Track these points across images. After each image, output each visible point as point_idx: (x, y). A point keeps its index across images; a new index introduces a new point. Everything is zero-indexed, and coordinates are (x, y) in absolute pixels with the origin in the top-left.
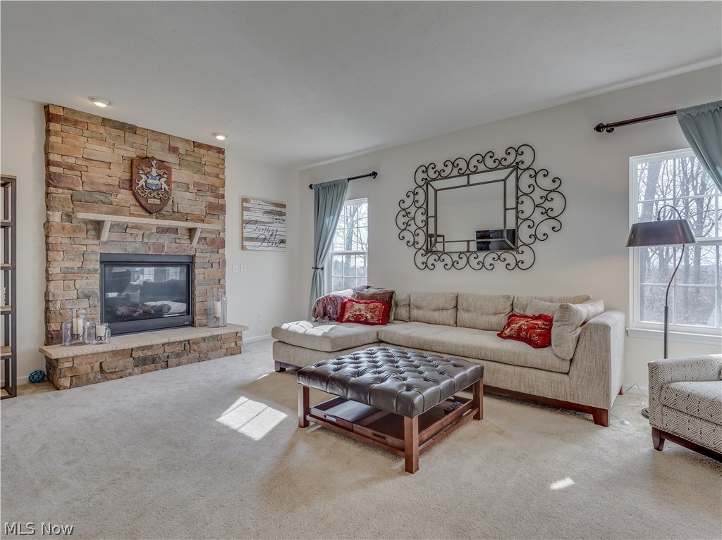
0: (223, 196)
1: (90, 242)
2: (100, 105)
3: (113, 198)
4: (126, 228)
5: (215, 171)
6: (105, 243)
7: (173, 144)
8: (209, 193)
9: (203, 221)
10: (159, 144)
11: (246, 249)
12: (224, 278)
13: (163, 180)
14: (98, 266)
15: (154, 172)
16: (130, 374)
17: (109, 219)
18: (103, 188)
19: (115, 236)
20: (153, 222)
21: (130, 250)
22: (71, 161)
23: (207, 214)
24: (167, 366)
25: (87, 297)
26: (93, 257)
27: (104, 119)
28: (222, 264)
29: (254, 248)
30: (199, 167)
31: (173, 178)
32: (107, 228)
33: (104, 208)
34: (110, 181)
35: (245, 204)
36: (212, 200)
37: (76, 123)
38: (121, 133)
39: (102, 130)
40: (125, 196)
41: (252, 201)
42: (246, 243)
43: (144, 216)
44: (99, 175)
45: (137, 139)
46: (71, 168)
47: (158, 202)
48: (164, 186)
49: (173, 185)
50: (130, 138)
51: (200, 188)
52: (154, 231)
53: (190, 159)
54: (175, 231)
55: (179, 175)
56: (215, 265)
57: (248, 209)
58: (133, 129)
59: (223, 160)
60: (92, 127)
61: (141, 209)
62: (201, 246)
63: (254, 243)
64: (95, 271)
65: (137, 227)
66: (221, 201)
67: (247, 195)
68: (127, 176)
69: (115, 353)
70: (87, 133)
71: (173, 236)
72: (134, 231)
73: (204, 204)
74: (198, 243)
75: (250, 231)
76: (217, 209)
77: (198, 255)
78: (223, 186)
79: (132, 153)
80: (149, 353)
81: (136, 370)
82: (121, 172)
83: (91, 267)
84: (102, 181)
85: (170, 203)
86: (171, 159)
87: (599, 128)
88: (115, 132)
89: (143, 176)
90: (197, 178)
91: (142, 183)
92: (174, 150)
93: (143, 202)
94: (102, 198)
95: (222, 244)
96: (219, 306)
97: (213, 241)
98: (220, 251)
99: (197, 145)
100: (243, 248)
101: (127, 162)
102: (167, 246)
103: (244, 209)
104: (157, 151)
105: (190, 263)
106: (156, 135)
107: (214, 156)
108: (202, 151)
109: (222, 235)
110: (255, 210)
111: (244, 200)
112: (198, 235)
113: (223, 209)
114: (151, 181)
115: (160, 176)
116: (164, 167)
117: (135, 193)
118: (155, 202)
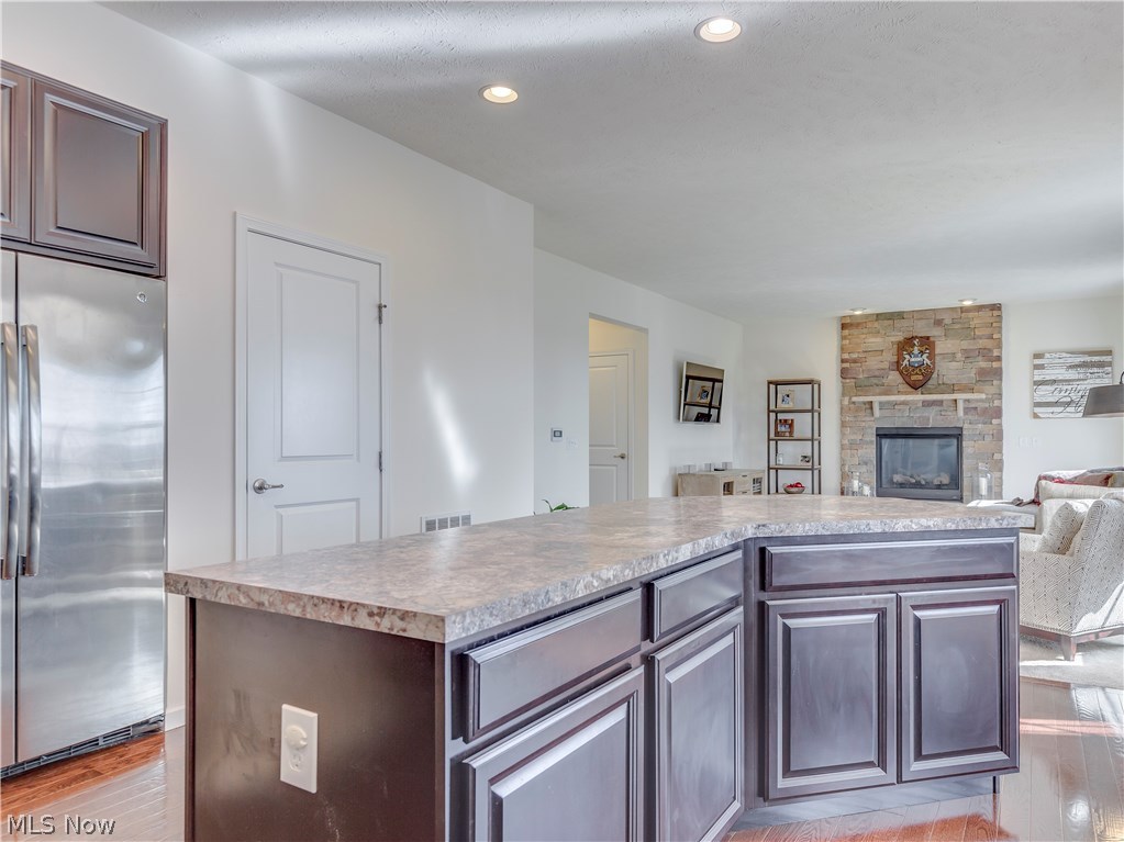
0: (999, 359)
1: (868, 419)
2: (858, 313)
3: (884, 381)
4: (894, 405)
5: (987, 331)
6: (879, 419)
7: (938, 317)
8: (980, 358)
9: (972, 390)
10: (924, 322)
11: (1039, 417)
12: (1001, 452)
13: (925, 356)
14: (874, 439)
15: (916, 351)
17: (876, 399)
18: (877, 373)
19: (887, 413)
20: (918, 397)
21: (898, 424)
22: (855, 356)
23: (977, 381)
25: (866, 464)
26: (869, 430)
27: (878, 315)
28: (998, 436)
29: (1051, 415)
30: (968, 332)
31: (937, 351)
32: (876, 407)
33: (878, 390)
34: (882, 366)
35: (1037, 362)
36: (983, 364)
37: (858, 325)
38: (891, 322)
39: (876, 325)
40: (894, 377)
41: (1047, 355)
42: (1037, 410)
43: (906, 393)
44: (873, 363)
45: (905, 323)
46: (855, 361)
47: (921, 377)
48: (927, 361)
49: (937, 358)
50: (898, 323)
51: (967, 354)
52: (920, 405)
53: (957, 326)
54: (941, 403)
55: (942, 347)
56: (988, 438)
57: (1042, 367)
58: (900, 315)
59: (1000, 316)
60: (869, 325)
61: (906, 386)
62: (970, 417)
63: (1051, 409)
64: (872, 442)
65: (904, 403)
66: (995, 365)
67: (1039, 348)
68: (895, 359)
70: (865, 331)
71: (938, 408)
72: (901, 407)
73: (974, 371)
74: (965, 413)
75: (1045, 393)
76: (993, 374)
77: (966, 426)
78: (999, 346)
79: (900, 337)
82: (890, 357)
83: (867, 439)
84: (876, 367)
85: (935, 375)
86: (935, 332)
88: (887, 322)
89: (907, 356)
90: (965, 344)
91: (906, 362)
92: (938, 323)
93: (907, 379)
94: (876, 381)
95: (998, 413)
96: (983, 483)
97: (985, 410)
98: (995, 421)
99: (963, 310)
100: (1036, 416)
101: (895, 346)
102: (933, 419)
103: (1037, 367)
104: (922, 329)
105: (957, 435)
106: (921, 314)
107: (986, 315)
108: (971, 315)
109: (996, 403)
110: (1053, 366)
111: (1037, 356)
112: (961, 405)
113: (998, 373)
114: (913, 360)
115: (922, 353)
116: (927, 342)
117: (901, 373)
118: (917, 379)
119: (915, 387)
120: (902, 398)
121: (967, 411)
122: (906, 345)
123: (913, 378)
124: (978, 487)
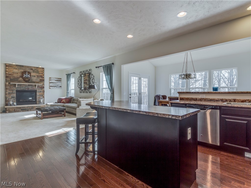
0: (44, 78)
1: (14, 88)
2: (14, 64)
3: (18, 80)
4: (21, 85)
5: (42, 73)
6: (17, 88)
7: (32, 68)
9: (39, 83)
10: (28, 69)
12: (44, 95)
13: (29, 75)
15: (27, 74)
16: (20, 112)
17: (17, 83)
18: (16, 78)
19: (19, 86)
21: (22, 89)
22: (10, 73)
24: (28, 111)
25: (13, 98)
26: (14, 90)
27: (17, 65)
28: (44, 92)
30: (38, 72)
31: (31, 75)
32: (17, 85)
34: (18, 76)
35: (50, 79)
36: (41, 78)
38: (20, 67)
39: (16, 67)
40: (21, 79)
41: (52, 78)
42: (50, 87)
43: (24, 83)
45: (24, 68)
47: (28, 80)
48: (29, 76)
49: (31, 76)
50: (22, 68)
51: (38, 76)
52: (27, 85)
53: (36, 71)
54: (32, 85)
55: (33, 74)
56: (42, 92)
57: (51, 80)
58: (23, 66)
59: (44, 70)
61: (24, 81)
62: (38, 88)
63: (52, 87)
64: (15, 93)
66: (43, 79)
67: (50, 77)
68: (21, 75)
69: (17, 108)
70: (13, 68)
71: (31, 86)
72: (23, 86)
73: (39, 79)
74: (37, 87)
75: (51, 84)
76: (42, 81)
77: (37, 90)
78: (44, 76)
79: (22, 71)
80: (24, 108)
81: (21, 111)
84: (17, 76)
85: (31, 80)
86: (31, 71)
87: (96, 67)
88: (19, 67)
89: (25, 75)
90: (37, 74)
91: (24, 76)
92: (32, 69)
93: (25, 80)
94: (16, 80)
95: (44, 88)
96: (42, 100)
97: (41, 87)
98: (43, 89)
100: (50, 88)
101: (21, 72)
102: (30, 88)
103: (50, 80)
104: (28, 70)
105: (35, 91)
106: (28, 67)
107: (42, 70)
108: (38, 69)
109: (43, 86)
110: (53, 80)
111: (50, 78)
113: (44, 80)
114: (26, 76)
115: (28, 75)
116: (29, 73)
117: (23, 78)
118: (27, 80)
121: (38, 87)
123: (26, 80)
124: (41, 101)
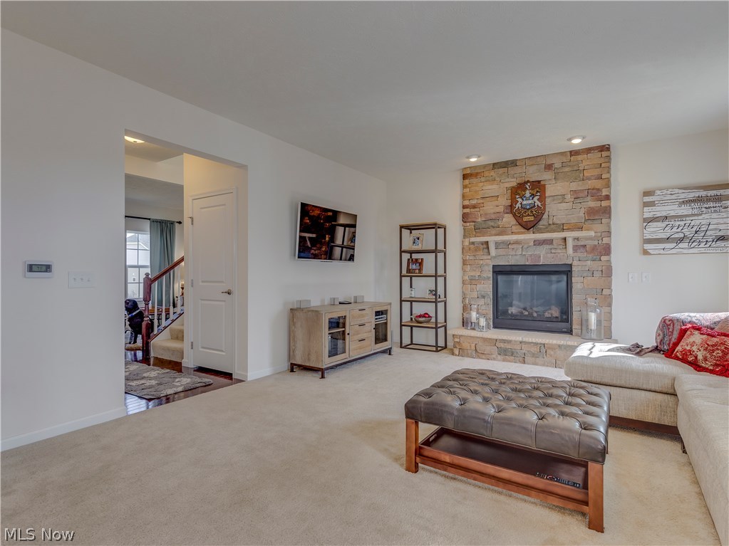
0: (608, 198)
1: (485, 257)
2: (473, 160)
3: (500, 223)
4: (508, 244)
5: (596, 172)
6: (495, 257)
7: (549, 162)
8: (589, 198)
9: (581, 229)
10: (535, 167)
11: (650, 254)
12: (610, 288)
13: (536, 199)
14: (490, 275)
15: (528, 194)
16: (494, 359)
17: (492, 240)
18: (493, 217)
19: (501, 252)
20: (530, 236)
21: (512, 262)
22: (474, 202)
23: (586, 220)
24: (524, 363)
25: (484, 297)
26: (486, 268)
27: (494, 164)
28: (608, 272)
29: (662, 252)
30: (578, 174)
31: (548, 194)
32: (493, 246)
33: (494, 231)
34: (498, 210)
35: (647, 199)
36: (593, 204)
37: (476, 175)
38: (505, 170)
39: (492, 173)
40: (509, 219)
41: (658, 192)
42: (647, 246)
43: (522, 233)
44: (490, 208)
45: (517, 170)
46: (474, 207)
47: (532, 218)
48: (538, 203)
49: (548, 201)
50: (512, 170)
51: (577, 196)
52: (532, 243)
53: (567, 169)
54: (550, 242)
55: (550, 191)
56: (597, 274)
57: (652, 204)
58: (513, 163)
59: (609, 157)
60: (486, 174)
61: (519, 226)
62: (579, 254)
63: (662, 246)
64: (488, 278)
65: (517, 242)
66: (604, 204)
67: (649, 185)
68: (509, 202)
69: (485, 340)
70: (483, 179)
71: (549, 246)
72: (514, 246)
73: (583, 210)
74: (575, 251)
75: (656, 230)
76: (602, 213)
77: (575, 263)
78: (608, 186)
79: (513, 183)
80: (508, 346)
81: (499, 357)
82: (504, 201)
83: (485, 275)
84: (492, 211)
85: (545, 216)
86: (546, 176)
88: (501, 171)
89: (520, 200)
90: (575, 186)
91: (518, 205)
92: (549, 167)
93: (520, 221)
94: (492, 224)
95: (607, 250)
96: (593, 317)
97: (594, 248)
98: (604, 258)
99: (574, 153)
100: (646, 252)
101: (509, 191)
102: (545, 257)
103: (646, 204)
104: (533, 174)
105: (566, 271)
106: (533, 160)
107: (595, 157)
108: (579, 158)
109: (605, 240)
110: (663, 203)
111: (647, 194)
112: (570, 243)
113: (607, 211)
114: (525, 202)
115: (533, 195)
116: (538, 187)
117: (514, 215)
118: (530, 220)
119: (528, 227)
120: (515, 237)
121: (576, 248)
122: (518, 190)
123: (525, 219)
124: (587, 320)
